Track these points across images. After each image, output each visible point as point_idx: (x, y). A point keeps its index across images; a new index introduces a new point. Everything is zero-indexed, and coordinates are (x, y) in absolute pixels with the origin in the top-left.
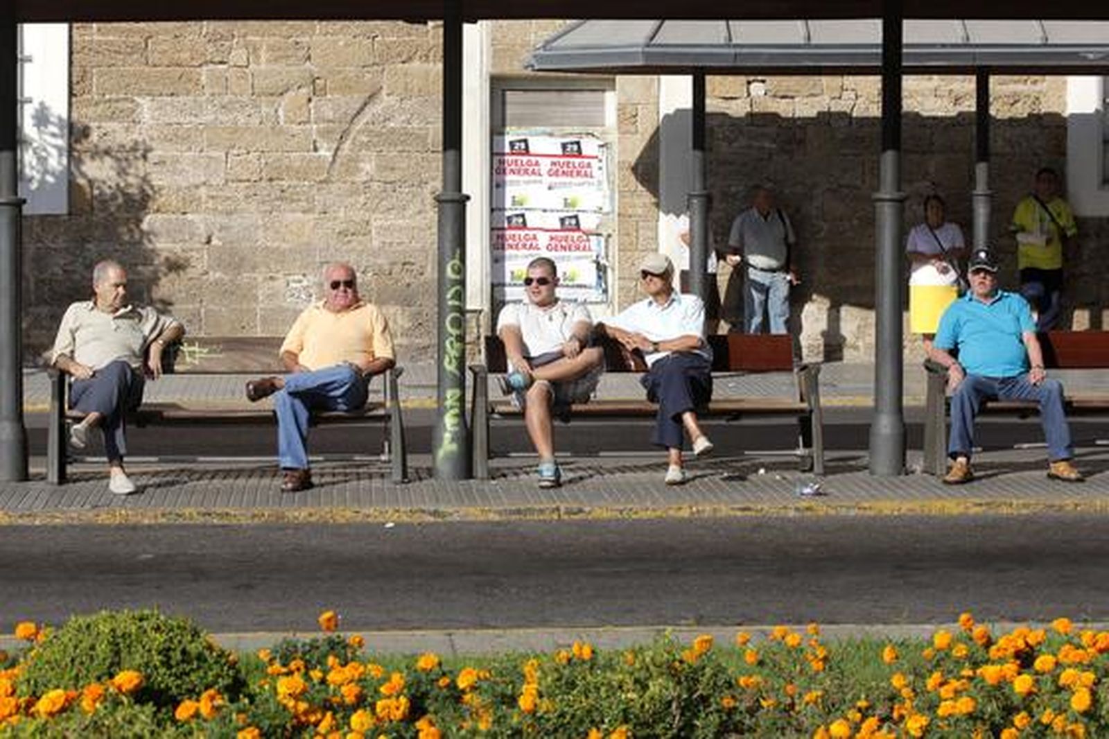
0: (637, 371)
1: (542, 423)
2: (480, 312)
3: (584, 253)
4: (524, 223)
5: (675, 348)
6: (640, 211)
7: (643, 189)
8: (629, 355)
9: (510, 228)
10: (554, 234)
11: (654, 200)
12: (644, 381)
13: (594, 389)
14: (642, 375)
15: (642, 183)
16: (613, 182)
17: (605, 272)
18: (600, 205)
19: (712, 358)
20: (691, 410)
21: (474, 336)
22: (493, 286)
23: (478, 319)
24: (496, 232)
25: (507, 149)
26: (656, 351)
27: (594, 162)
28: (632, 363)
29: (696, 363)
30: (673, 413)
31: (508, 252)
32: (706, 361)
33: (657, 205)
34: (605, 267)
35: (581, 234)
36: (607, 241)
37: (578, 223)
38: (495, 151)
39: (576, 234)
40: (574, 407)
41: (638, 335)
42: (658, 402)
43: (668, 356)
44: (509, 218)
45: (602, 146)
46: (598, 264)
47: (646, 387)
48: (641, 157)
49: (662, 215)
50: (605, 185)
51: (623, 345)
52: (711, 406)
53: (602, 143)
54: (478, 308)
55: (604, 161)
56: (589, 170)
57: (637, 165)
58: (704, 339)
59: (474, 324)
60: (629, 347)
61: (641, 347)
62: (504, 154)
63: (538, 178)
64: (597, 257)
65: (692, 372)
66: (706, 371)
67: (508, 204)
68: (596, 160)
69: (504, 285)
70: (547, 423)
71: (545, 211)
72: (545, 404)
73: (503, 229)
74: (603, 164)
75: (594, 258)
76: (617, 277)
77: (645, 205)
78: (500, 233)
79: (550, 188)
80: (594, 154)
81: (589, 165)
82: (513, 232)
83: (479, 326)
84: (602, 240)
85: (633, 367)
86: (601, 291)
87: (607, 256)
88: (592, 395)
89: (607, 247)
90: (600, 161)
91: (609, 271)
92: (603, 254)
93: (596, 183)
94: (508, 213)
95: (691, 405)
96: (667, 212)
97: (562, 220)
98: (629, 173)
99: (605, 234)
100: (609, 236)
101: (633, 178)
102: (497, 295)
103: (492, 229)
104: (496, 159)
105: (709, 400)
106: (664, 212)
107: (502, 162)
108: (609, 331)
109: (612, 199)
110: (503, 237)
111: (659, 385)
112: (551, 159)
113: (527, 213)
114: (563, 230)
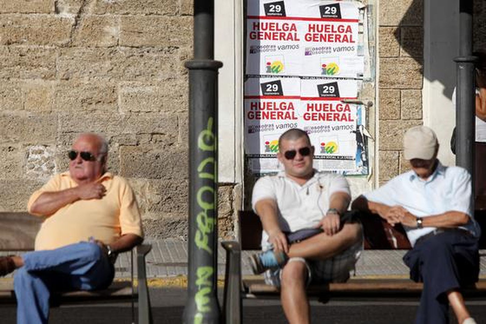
0: (399, 248)
1: (298, 303)
2: (233, 185)
3: (344, 123)
4: (280, 90)
5: (440, 224)
6: (403, 78)
7: (407, 54)
8: (390, 231)
9: (265, 96)
10: (311, 102)
11: (418, 66)
12: (406, 259)
13: (354, 268)
14: (405, 252)
15: (404, 48)
16: (375, 47)
17: (366, 143)
18: (362, 71)
19: (479, 235)
20: (456, 290)
21: (228, 210)
22: (247, 158)
23: (231, 193)
24: (251, 100)
25: (262, 13)
26: (420, 226)
27: (354, 26)
28: (394, 240)
29: (463, 240)
30: (436, 295)
31: (263, 122)
32: (472, 237)
33: (422, 72)
34: (366, 137)
35: (339, 102)
36: (367, 110)
37: (337, 92)
38: (249, 14)
39: (335, 103)
40: (333, 287)
41: (401, 208)
42: (422, 281)
43: (432, 232)
44: (264, 86)
45: (363, 9)
46: (358, 133)
47: (408, 265)
48: (403, 21)
49: (426, 82)
50: (366, 52)
51: (385, 221)
52: (479, 286)
53: (362, 6)
54: (231, 180)
55: (365, 24)
56: (348, 34)
57: (400, 27)
58: (471, 215)
59: (226, 197)
60: (392, 222)
61: (405, 224)
62: (259, 18)
63: (295, 43)
64: (358, 127)
65: (457, 250)
66: (474, 248)
67: (263, 70)
68: (357, 24)
69: (258, 156)
70: (304, 303)
71: (301, 78)
72: (301, 283)
73: (259, 97)
74: (364, 29)
75: (355, 129)
76: (377, 148)
77: (408, 72)
78: (254, 101)
79: (307, 54)
80: (356, 18)
81: (349, 29)
82: (267, 101)
83: (232, 201)
84: (363, 107)
85: (396, 245)
86: (361, 163)
87: (367, 126)
88: (352, 273)
89: (367, 116)
90: (361, 24)
91: (370, 142)
92: (364, 123)
93: (356, 49)
94: (262, 81)
95: (457, 285)
96: (432, 80)
97: (320, 88)
98: (391, 38)
99: (366, 102)
100: (370, 105)
101: (395, 43)
102: (251, 167)
103: (245, 97)
104: (250, 22)
105: (477, 280)
106: (428, 79)
107: (256, 26)
108: (371, 207)
109: (373, 66)
110: (257, 106)
111: (422, 263)
112: (308, 22)
113: (283, 81)
114: (321, 98)
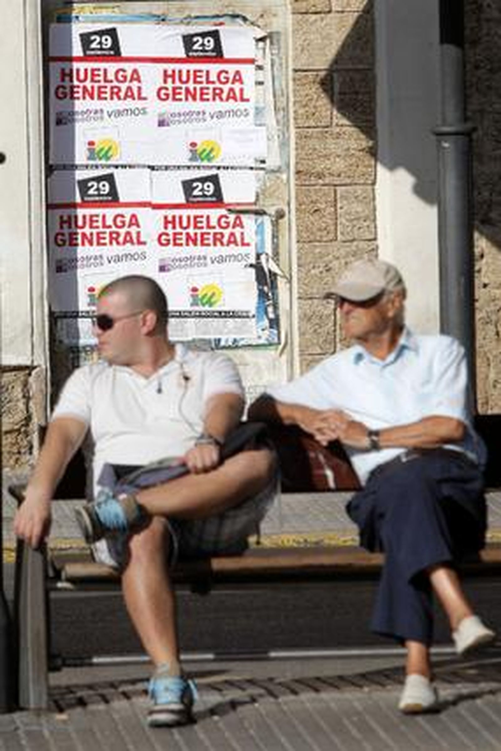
0: (338, 489)
2: (29, 369)
3: (233, 250)
4: (113, 192)
5: (413, 442)
6: (340, 165)
7: (345, 122)
8: (321, 458)
9: (85, 204)
10: (170, 213)
11: (365, 143)
12: (350, 508)
14: (348, 496)
15: (339, 110)
16: (286, 109)
17: (274, 286)
18: (263, 154)
19: (483, 461)
20: (446, 565)
21: (20, 416)
22: (54, 318)
23: (25, 384)
24: (59, 212)
25: (77, 50)
26: (375, 447)
27: (247, 71)
28: (329, 474)
29: (455, 472)
30: (408, 574)
31: (82, 251)
32: (473, 465)
33: (373, 152)
34: (274, 275)
35: (223, 212)
36: (275, 224)
37: (218, 193)
38: (53, 53)
39: (214, 214)
40: (217, 564)
41: (339, 414)
42: (382, 550)
43: (398, 458)
44: (84, 185)
45: (262, 39)
46: (258, 268)
48: (336, 61)
49: (381, 171)
50: (270, 118)
51: (311, 437)
52: (487, 555)
53: (260, 34)
54: (25, 361)
55: (268, 67)
56: (237, 87)
57: (331, 71)
58: (467, 422)
59: (18, 392)
60: (323, 439)
61: (346, 441)
62: (71, 59)
63: (139, 104)
64: (258, 256)
65: (446, 490)
67: (81, 157)
68: (252, 67)
69: (76, 315)
71: (152, 168)
73: (74, 206)
74: (266, 76)
75: (253, 261)
76: (295, 295)
77: (348, 154)
78: (66, 212)
79: (161, 123)
80: (251, 56)
81: (238, 78)
82: (88, 212)
83: (27, 398)
84: (267, 221)
85: (332, 484)
86: (266, 323)
87: (276, 254)
89: (275, 236)
90: (260, 68)
91: (281, 283)
92: (268, 249)
93: (252, 112)
94: (80, 175)
95: (447, 556)
96: (392, 167)
97: (188, 186)
98: (315, 91)
99: (272, 211)
100: (280, 215)
101: (323, 101)
102: (62, 335)
103: (49, 207)
104: (55, 67)
106: (385, 165)
107: (67, 75)
109: (284, 144)
110: (71, 221)
111: (382, 516)
112: (162, 66)
113: (119, 175)
114: (189, 204)
